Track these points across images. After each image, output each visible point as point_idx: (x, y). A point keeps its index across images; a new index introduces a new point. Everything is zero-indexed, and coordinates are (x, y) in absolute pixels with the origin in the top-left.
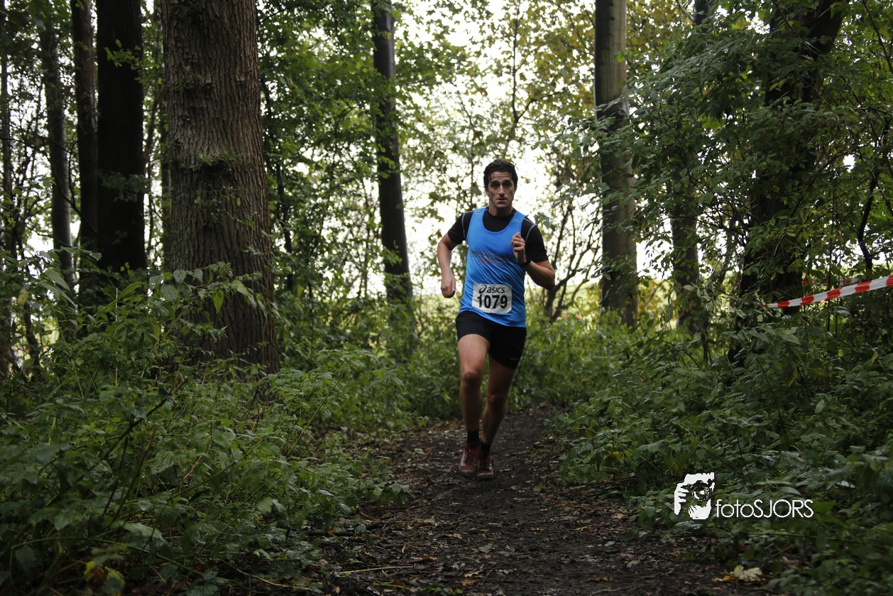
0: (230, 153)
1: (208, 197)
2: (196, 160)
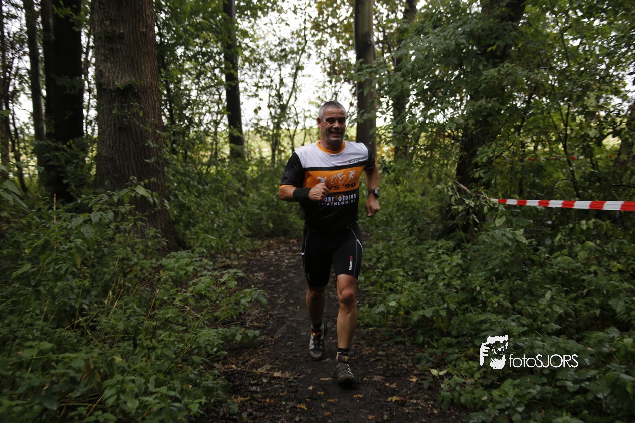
0: (136, 79)
1: (121, 108)
2: (113, 83)
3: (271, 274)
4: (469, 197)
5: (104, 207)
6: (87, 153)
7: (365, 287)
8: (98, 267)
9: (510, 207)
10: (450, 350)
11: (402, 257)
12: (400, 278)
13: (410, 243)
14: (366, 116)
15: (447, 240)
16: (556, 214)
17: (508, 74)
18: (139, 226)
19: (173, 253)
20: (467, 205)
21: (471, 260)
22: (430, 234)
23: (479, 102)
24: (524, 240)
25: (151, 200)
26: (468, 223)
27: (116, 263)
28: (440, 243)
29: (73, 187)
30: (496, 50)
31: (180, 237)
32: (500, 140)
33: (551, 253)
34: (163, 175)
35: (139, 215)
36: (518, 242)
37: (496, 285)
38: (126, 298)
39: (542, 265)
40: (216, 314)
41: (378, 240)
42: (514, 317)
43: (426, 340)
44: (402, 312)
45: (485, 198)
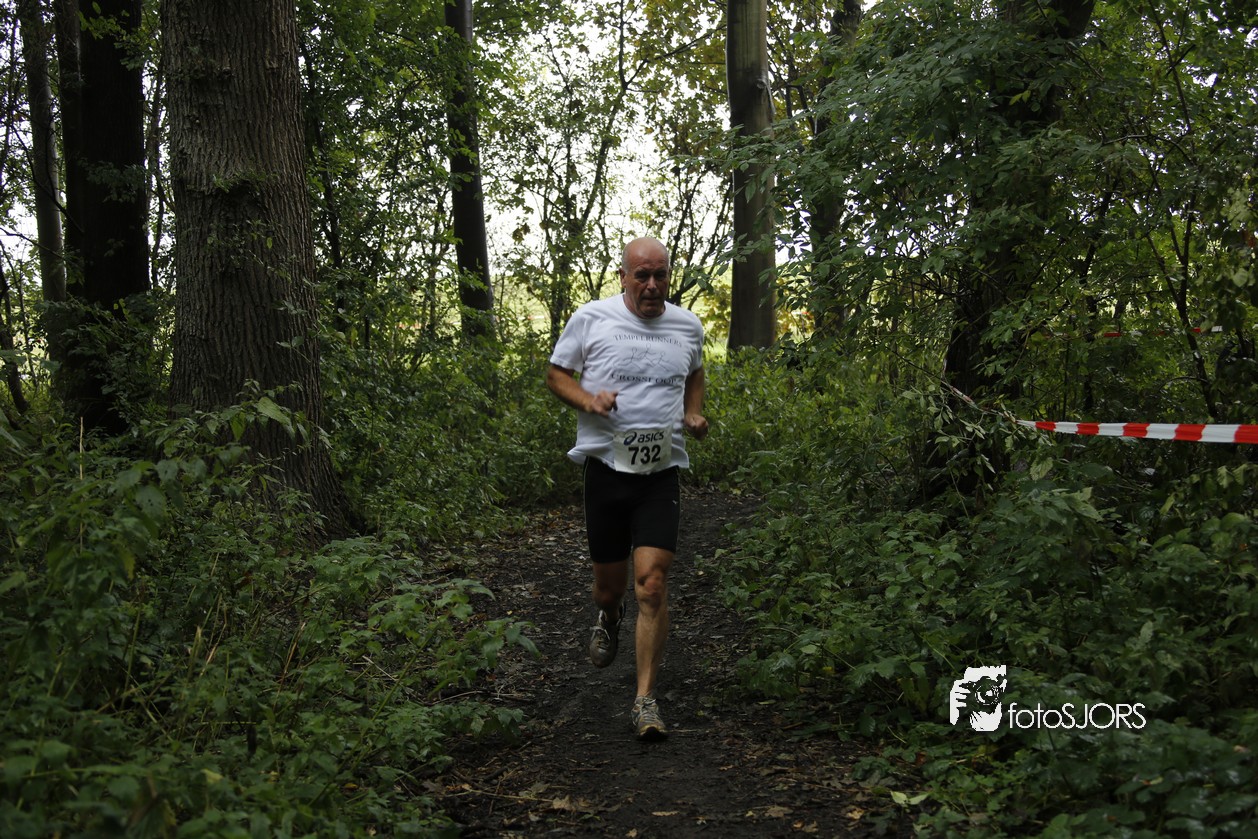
0: (258, 169)
1: (227, 232)
2: (209, 179)
3: (549, 586)
4: (972, 419)
5: (189, 445)
6: (154, 328)
7: (751, 613)
8: (178, 575)
9: (1062, 438)
10: (934, 751)
11: (830, 548)
12: (825, 595)
13: (846, 519)
14: (750, 247)
15: (927, 510)
16: (1163, 453)
17: (1055, 153)
18: (264, 483)
19: (336, 543)
20: (970, 434)
21: (978, 553)
22: (890, 498)
23: (994, 213)
24: (1095, 514)
25: (291, 429)
26: (972, 473)
27: (214, 566)
28: (911, 518)
29: (123, 401)
30: (1030, 99)
31: (355, 507)
32: (1040, 293)
33: (1152, 538)
34: (317, 374)
35: (264, 460)
36: (1080, 516)
37: (1033, 606)
38: (235, 642)
39: (1133, 564)
40: (429, 673)
41: (778, 509)
42: (1071, 677)
43: (883, 727)
44: (829, 668)
45: (1009, 419)
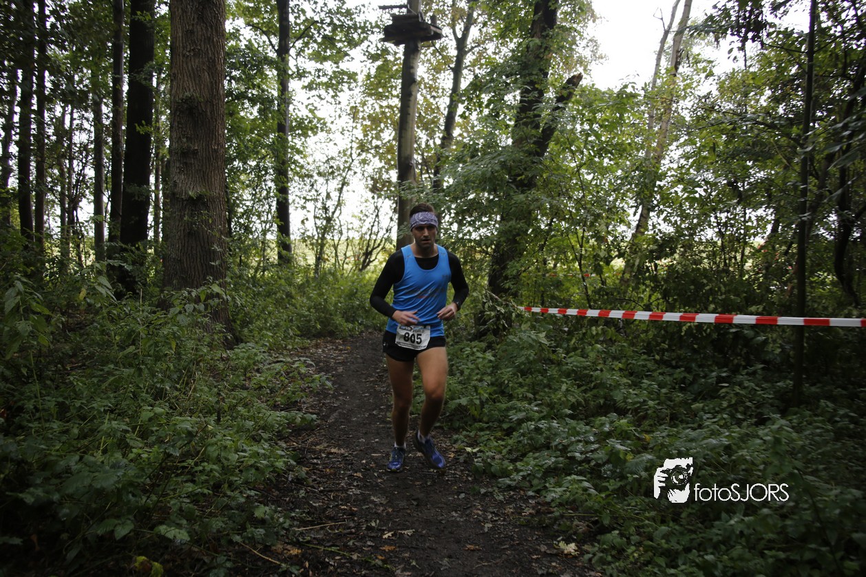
1: (192, 216)
4: (498, 305)
9: (534, 314)
10: (482, 433)
15: (481, 341)
16: (572, 321)
17: (534, 200)
20: (498, 311)
23: (510, 223)
24: (545, 341)
25: (224, 297)
26: (498, 328)
28: (473, 344)
30: (524, 179)
32: (526, 256)
33: (567, 354)
36: (540, 343)
37: (521, 379)
39: (559, 364)
43: (462, 424)
45: (513, 306)
